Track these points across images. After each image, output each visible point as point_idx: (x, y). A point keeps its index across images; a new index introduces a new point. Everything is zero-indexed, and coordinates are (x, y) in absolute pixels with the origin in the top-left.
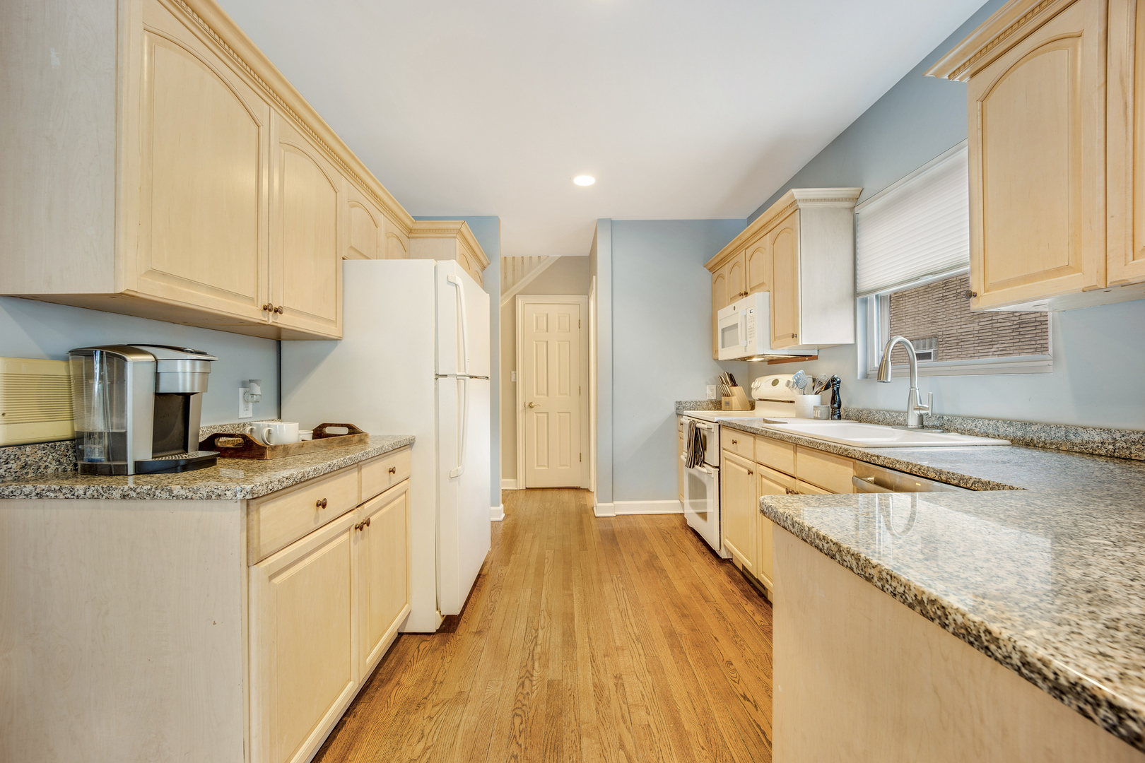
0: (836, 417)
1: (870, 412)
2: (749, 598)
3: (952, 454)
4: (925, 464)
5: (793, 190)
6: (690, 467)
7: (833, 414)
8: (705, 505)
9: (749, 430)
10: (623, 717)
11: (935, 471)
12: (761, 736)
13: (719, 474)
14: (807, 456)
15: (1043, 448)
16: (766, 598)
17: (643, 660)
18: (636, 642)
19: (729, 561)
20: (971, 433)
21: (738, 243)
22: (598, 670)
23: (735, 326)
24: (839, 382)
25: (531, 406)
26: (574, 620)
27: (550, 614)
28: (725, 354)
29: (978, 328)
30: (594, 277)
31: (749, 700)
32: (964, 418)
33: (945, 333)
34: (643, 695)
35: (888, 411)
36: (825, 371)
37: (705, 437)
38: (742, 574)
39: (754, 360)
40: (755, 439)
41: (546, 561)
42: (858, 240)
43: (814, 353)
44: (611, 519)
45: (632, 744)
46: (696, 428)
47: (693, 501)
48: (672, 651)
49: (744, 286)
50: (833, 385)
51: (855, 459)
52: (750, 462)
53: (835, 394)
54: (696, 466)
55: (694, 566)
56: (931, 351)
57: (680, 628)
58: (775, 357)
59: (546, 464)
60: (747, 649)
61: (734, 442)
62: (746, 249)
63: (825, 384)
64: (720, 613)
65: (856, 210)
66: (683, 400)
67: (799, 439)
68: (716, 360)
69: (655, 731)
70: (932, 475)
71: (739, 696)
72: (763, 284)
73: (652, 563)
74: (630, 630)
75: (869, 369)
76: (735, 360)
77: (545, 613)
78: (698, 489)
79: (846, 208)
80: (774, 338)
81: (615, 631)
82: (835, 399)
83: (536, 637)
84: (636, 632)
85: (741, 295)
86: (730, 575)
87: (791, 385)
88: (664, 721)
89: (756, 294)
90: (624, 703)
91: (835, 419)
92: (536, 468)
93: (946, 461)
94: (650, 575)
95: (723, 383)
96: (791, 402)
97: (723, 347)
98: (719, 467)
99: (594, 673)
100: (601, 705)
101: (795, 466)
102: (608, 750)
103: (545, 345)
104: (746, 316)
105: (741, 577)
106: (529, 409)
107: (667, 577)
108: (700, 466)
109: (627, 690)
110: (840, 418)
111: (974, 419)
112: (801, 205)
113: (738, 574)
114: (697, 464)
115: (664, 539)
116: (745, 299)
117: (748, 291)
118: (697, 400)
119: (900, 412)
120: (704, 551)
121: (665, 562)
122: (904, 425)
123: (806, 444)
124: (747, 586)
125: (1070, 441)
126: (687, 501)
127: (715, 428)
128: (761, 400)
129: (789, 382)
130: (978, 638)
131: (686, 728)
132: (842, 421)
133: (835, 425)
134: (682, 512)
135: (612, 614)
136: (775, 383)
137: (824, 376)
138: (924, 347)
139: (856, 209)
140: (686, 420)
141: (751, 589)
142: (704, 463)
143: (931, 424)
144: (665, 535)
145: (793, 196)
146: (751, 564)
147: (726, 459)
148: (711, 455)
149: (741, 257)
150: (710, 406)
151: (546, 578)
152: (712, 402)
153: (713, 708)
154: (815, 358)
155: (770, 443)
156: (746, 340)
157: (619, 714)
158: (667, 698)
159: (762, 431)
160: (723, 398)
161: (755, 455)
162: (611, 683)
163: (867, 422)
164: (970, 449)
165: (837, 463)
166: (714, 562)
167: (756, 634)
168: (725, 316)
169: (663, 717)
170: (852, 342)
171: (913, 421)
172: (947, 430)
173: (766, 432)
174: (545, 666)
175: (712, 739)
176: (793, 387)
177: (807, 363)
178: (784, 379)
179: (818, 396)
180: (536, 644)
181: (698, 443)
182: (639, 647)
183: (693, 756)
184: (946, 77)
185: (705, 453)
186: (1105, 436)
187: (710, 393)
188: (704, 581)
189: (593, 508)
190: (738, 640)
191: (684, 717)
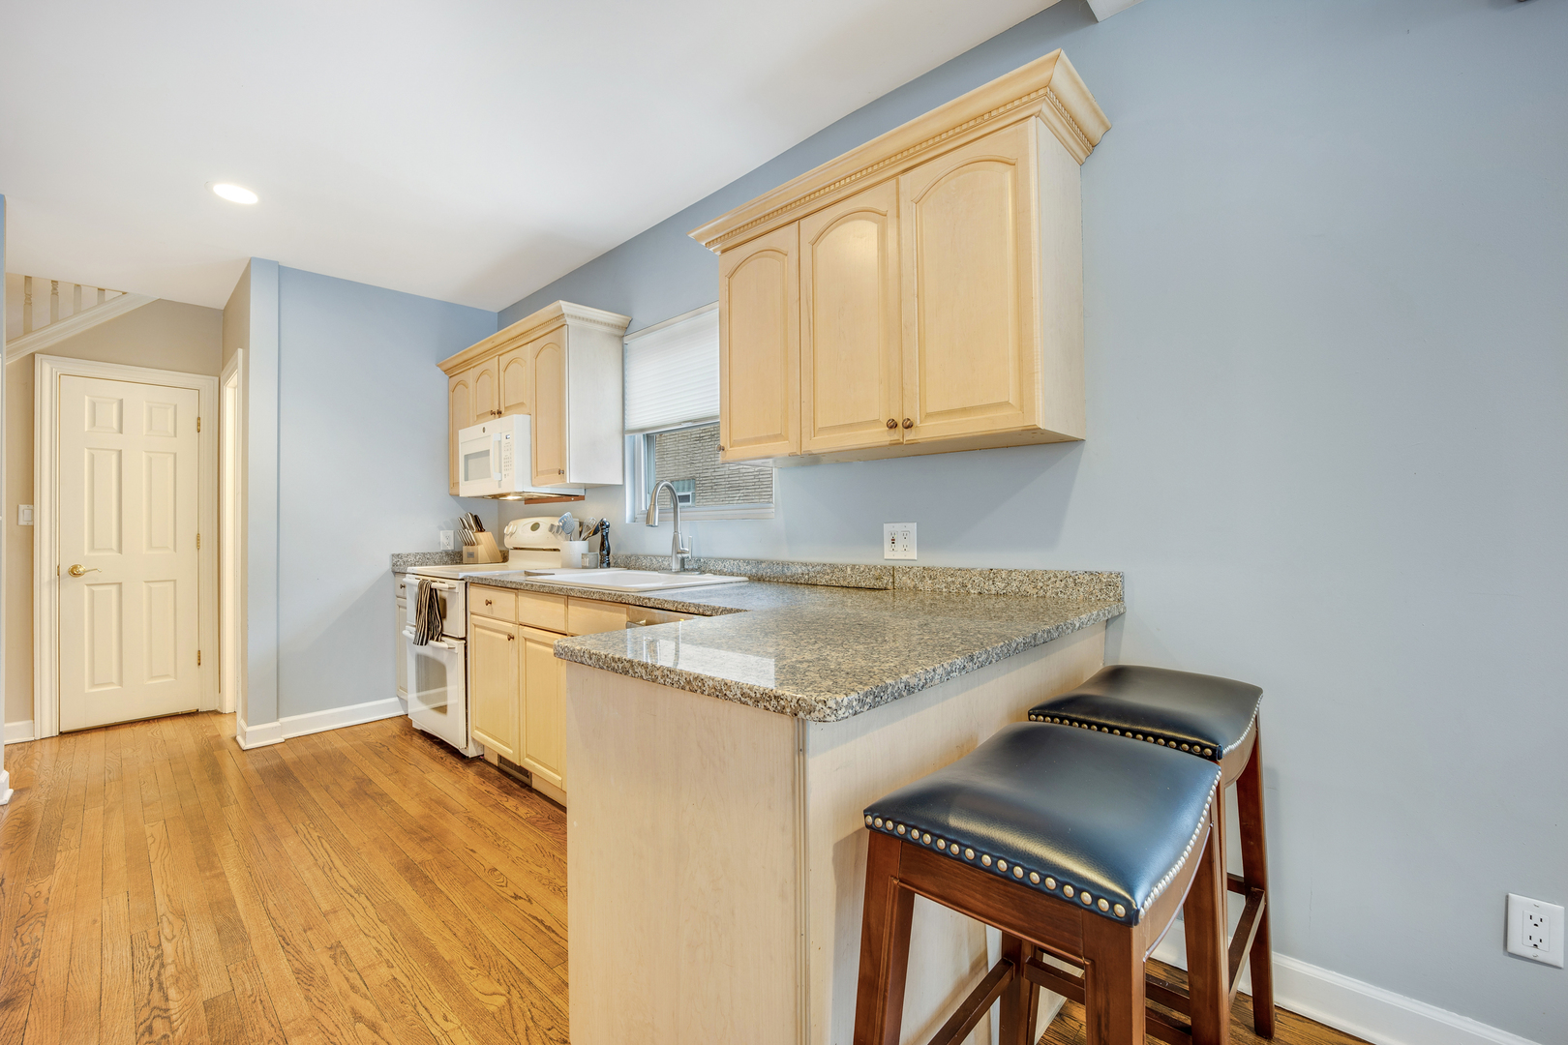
0: (605, 565)
1: (638, 557)
2: (509, 793)
3: (707, 592)
4: (688, 600)
5: (561, 302)
6: (422, 644)
7: (602, 562)
8: (444, 696)
9: (509, 585)
10: (353, 987)
11: (695, 605)
12: (539, 925)
13: (466, 648)
14: (579, 608)
15: (769, 581)
16: (530, 787)
17: (371, 911)
18: (356, 896)
19: (480, 758)
20: (721, 573)
21: (489, 346)
22: (299, 952)
23: (486, 453)
24: (608, 527)
25: (74, 572)
26: (235, 906)
27: (181, 915)
28: (467, 489)
29: (728, 472)
30: (240, 351)
31: (521, 898)
32: (717, 560)
33: (702, 475)
34: (378, 951)
35: (654, 556)
36: (592, 512)
37: (444, 601)
38: (499, 769)
39: (510, 498)
40: (517, 595)
41: (150, 841)
42: (626, 373)
43: (581, 493)
44: (276, 747)
45: (373, 1008)
46: (431, 589)
47: (421, 694)
48: (414, 886)
49: (497, 402)
50: (601, 528)
51: (629, 604)
52: (511, 625)
53: (604, 538)
54: (431, 642)
55: (430, 778)
56: (690, 493)
57: (418, 855)
58: (535, 495)
59: (115, 679)
60: (513, 848)
61: (489, 603)
62: (500, 355)
63: (593, 529)
64: (473, 821)
65: (626, 340)
66: (403, 551)
67: (571, 589)
68: (456, 496)
69: (404, 980)
70: (692, 610)
71: (510, 899)
72: (522, 404)
73: (364, 790)
74: (343, 884)
75: (636, 513)
76: (483, 497)
77: (171, 917)
78: (432, 674)
79: (615, 336)
80: (536, 472)
81: (316, 894)
82: (604, 546)
83: (160, 956)
84: (352, 882)
85: (493, 413)
86: (481, 774)
87: (555, 529)
88: (415, 965)
89: (515, 416)
90: (350, 971)
91: (604, 568)
92: (87, 690)
93: (700, 597)
94: (362, 807)
95: (465, 527)
96: (555, 550)
97: (466, 479)
98: (465, 639)
99: (291, 958)
100: (312, 989)
101: (567, 621)
102: (338, 1033)
103: (114, 457)
104: (500, 442)
105: (497, 773)
106: (71, 578)
107: (391, 802)
108: (437, 640)
109: (351, 955)
110: (609, 565)
111: (723, 560)
112: (569, 321)
113: (493, 771)
114: (432, 638)
115: (378, 754)
116: (497, 421)
117: (503, 410)
118: (426, 552)
119: (665, 557)
120: (443, 755)
121: (384, 783)
122: (668, 570)
123: (579, 594)
124: (506, 781)
125: (784, 574)
126: (412, 696)
127: (459, 587)
128: (516, 549)
129: (552, 526)
130: (721, 691)
131: (447, 958)
132: (611, 569)
133: (605, 573)
134: (402, 713)
135: (307, 875)
136: (535, 527)
137: (592, 520)
138: (683, 490)
139: (625, 338)
140: (412, 581)
141: (512, 783)
142: (443, 635)
143: (691, 567)
144: (378, 751)
145: (560, 308)
146: (511, 751)
147: (475, 626)
148: (454, 623)
149: (492, 364)
150: (445, 559)
151: (156, 867)
152: (447, 553)
153: (479, 923)
154: (582, 498)
155: (537, 598)
156: (500, 472)
157: (345, 986)
158: (416, 939)
159: (527, 585)
160: (464, 547)
161: (517, 615)
162: (325, 959)
163: (635, 569)
164: (720, 587)
165: (611, 611)
166: (459, 765)
167: (522, 828)
168: (470, 439)
169: (413, 962)
170: (621, 483)
171: (676, 566)
172: (703, 572)
173: (532, 585)
174: (194, 983)
175: (482, 955)
176: (557, 532)
177: (572, 504)
178: (545, 522)
179: (586, 542)
180: (162, 965)
181: (433, 610)
182: (362, 899)
183: (461, 981)
184: (704, 244)
185: (445, 622)
186: (804, 568)
187: (446, 541)
188: (447, 792)
189: (235, 739)
190: (500, 843)
191: (443, 951)
